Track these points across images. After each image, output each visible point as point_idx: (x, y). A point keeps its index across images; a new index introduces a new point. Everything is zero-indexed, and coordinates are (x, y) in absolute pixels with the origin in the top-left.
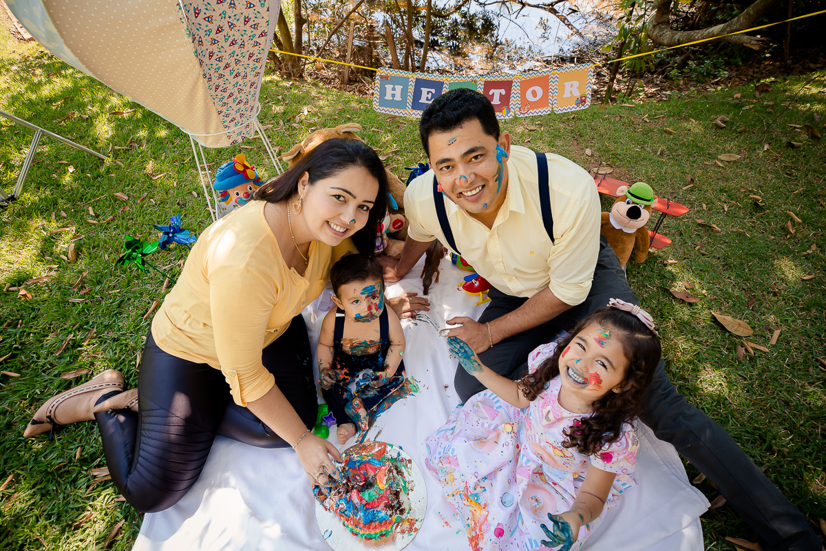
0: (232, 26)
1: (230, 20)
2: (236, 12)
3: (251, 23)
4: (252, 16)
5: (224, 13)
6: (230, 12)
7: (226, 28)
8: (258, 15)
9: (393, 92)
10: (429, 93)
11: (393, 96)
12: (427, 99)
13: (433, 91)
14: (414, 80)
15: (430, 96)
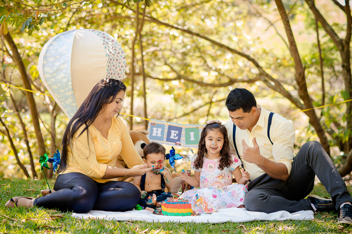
0: (114, 74)
1: (115, 72)
2: (117, 70)
3: (119, 75)
4: (120, 73)
5: (114, 69)
6: (115, 70)
7: (113, 74)
8: (122, 73)
9: (157, 132)
10: (175, 133)
11: (157, 134)
12: (174, 137)
13: (177, 132)
14: (168, 126)
15: (175, 135)
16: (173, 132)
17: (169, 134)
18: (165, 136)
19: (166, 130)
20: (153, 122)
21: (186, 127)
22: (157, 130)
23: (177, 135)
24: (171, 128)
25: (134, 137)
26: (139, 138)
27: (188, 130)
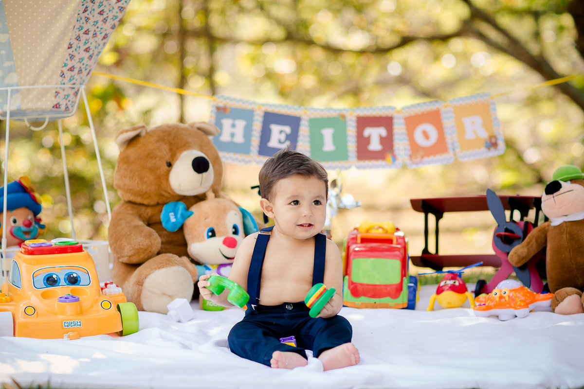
9: (233, 130)
10: (281, 132)
11: (233, 135)
12: (280, 142)
13: (288, 129)
14: (262, 114)
15: (283, 137)
16: (275, 129)
17: (266, 135)
18: (255, 141)
19: (257, 126)
20: (221, 105)
21: (312, 116)
22: (233, 126)
23: (288, 137)
24: (270, 118)
25: (174, 138)
26: (187, 143)
27: (318, 124)
